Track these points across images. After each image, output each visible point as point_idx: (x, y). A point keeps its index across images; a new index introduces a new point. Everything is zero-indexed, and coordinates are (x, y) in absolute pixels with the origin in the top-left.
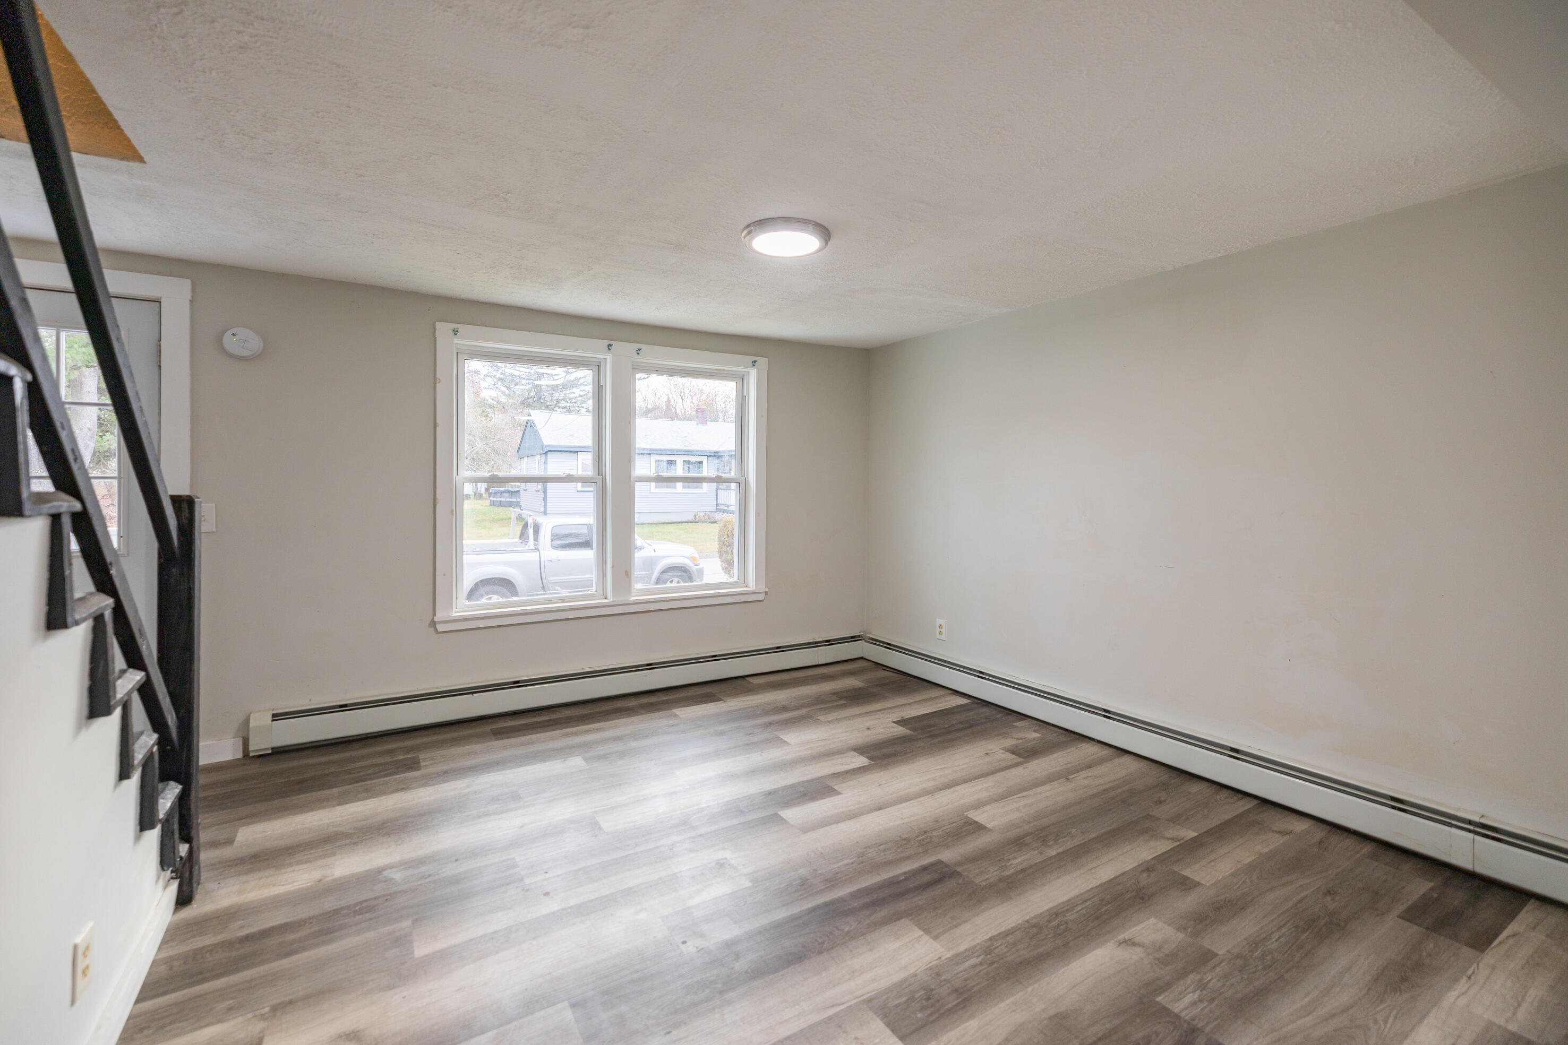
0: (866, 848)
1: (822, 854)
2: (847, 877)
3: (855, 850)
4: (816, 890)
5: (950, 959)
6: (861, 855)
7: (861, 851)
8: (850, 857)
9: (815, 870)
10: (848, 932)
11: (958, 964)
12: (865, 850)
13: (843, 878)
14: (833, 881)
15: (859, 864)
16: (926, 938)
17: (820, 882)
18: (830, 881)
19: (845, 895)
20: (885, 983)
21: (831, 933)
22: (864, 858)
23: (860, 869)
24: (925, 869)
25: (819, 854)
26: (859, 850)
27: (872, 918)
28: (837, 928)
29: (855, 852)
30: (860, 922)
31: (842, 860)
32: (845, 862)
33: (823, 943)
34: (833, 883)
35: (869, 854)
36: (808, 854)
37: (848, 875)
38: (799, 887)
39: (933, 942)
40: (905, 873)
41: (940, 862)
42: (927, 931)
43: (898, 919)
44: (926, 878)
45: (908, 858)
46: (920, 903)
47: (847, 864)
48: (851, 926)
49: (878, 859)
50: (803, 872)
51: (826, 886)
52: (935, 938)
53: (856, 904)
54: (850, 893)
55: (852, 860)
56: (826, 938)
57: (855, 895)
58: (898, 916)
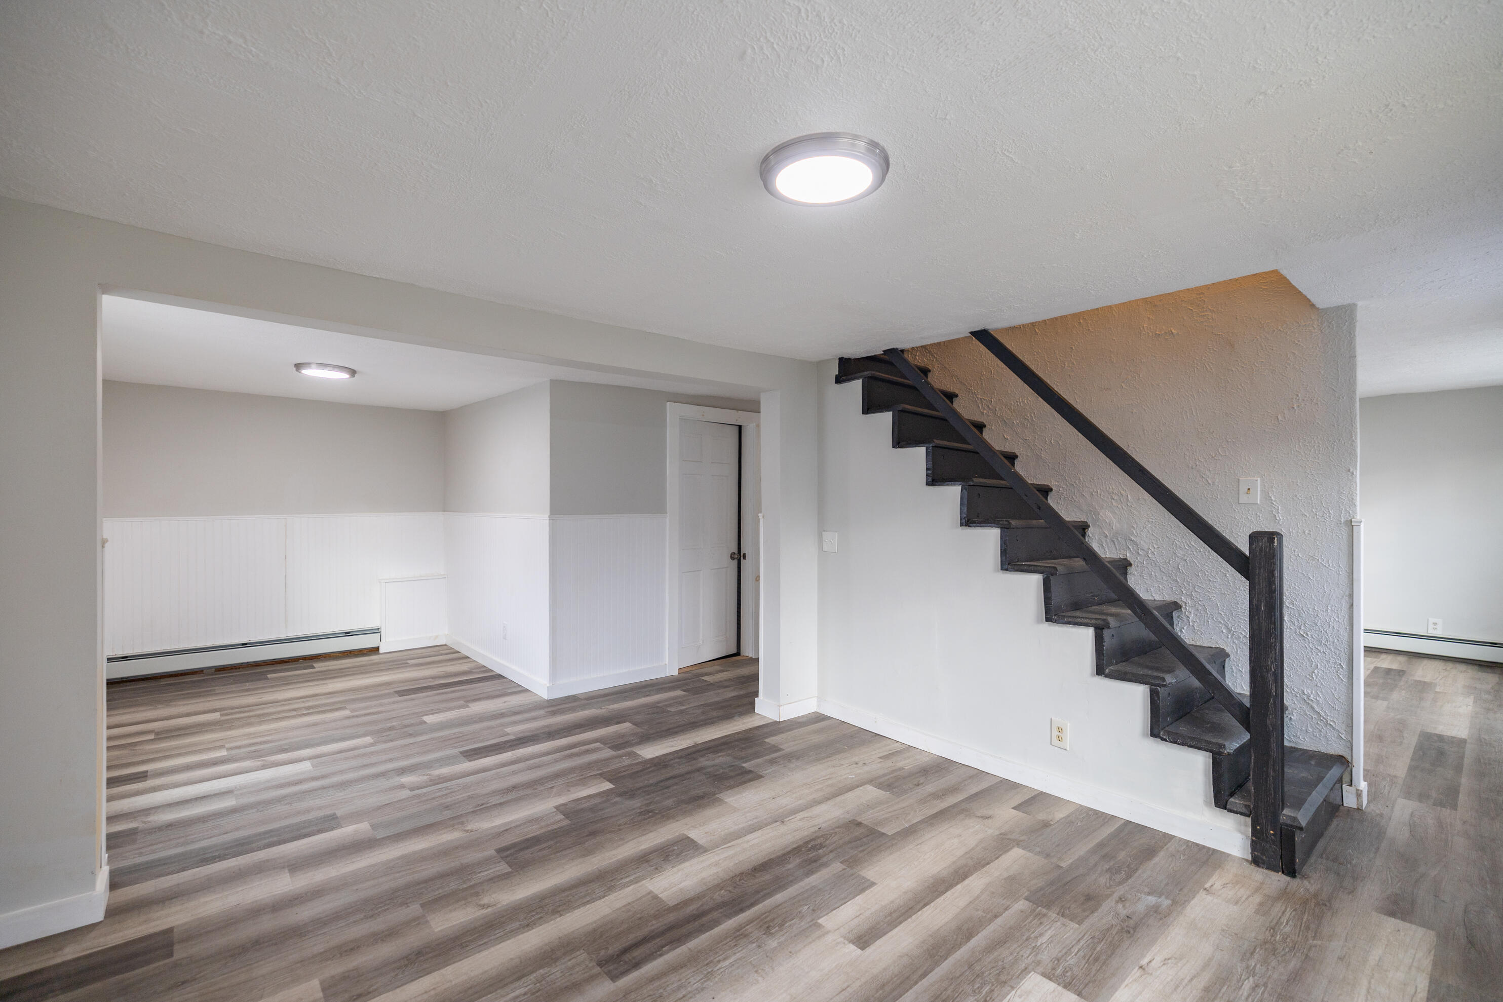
0: (703, 989)
1: (756, 971)
2: (724, 942)
3: (717, 983)
4: (754, 923)
5: (644, 879)
6: (709, 976)
7: (708, 982)
8: (722, 970)
9: (759, 947)
10: (721, 890)
11: (639, 877)
12: (704, 986)
13: (728, 940)
14: (738, 936)
15: (711, 962)
16: (656, 892)
17: (751, 933)
18: (742, 934)
19: (726, 922)
20: (694, 861)
21: (735, 887)
22: (705, 972)
23: (711, 954)
24: (637, 965)
25: (760, 971)
26: (711, 984)
27: (700, 903)
28: (730, 892)
29: (716, 979)
30: (711, 898)
31: (732, 965)
32: (727, 963)
33: (740, 880)
34: (738, 933)
35: (699, 978)
36: (773, 969)
37: (723, 945)
38: (771, 924)
39: (653, 890)
40: (661, 955)
41: (614, 978)
42: (656, 897)
43: (677, 904)
44: (637, 953)
45: (652, 980)
46: (654, 922)
47: (725, 959)
48: (719, 895)
49: (689, 971)
50: (772, 943)
51: (744, 929)
52: (651, 892)
53: (715, 914)
54: (721, 924)
55: (720, 966)
56: (738, 883)
57: (716, 923)
58: (677, 907)
